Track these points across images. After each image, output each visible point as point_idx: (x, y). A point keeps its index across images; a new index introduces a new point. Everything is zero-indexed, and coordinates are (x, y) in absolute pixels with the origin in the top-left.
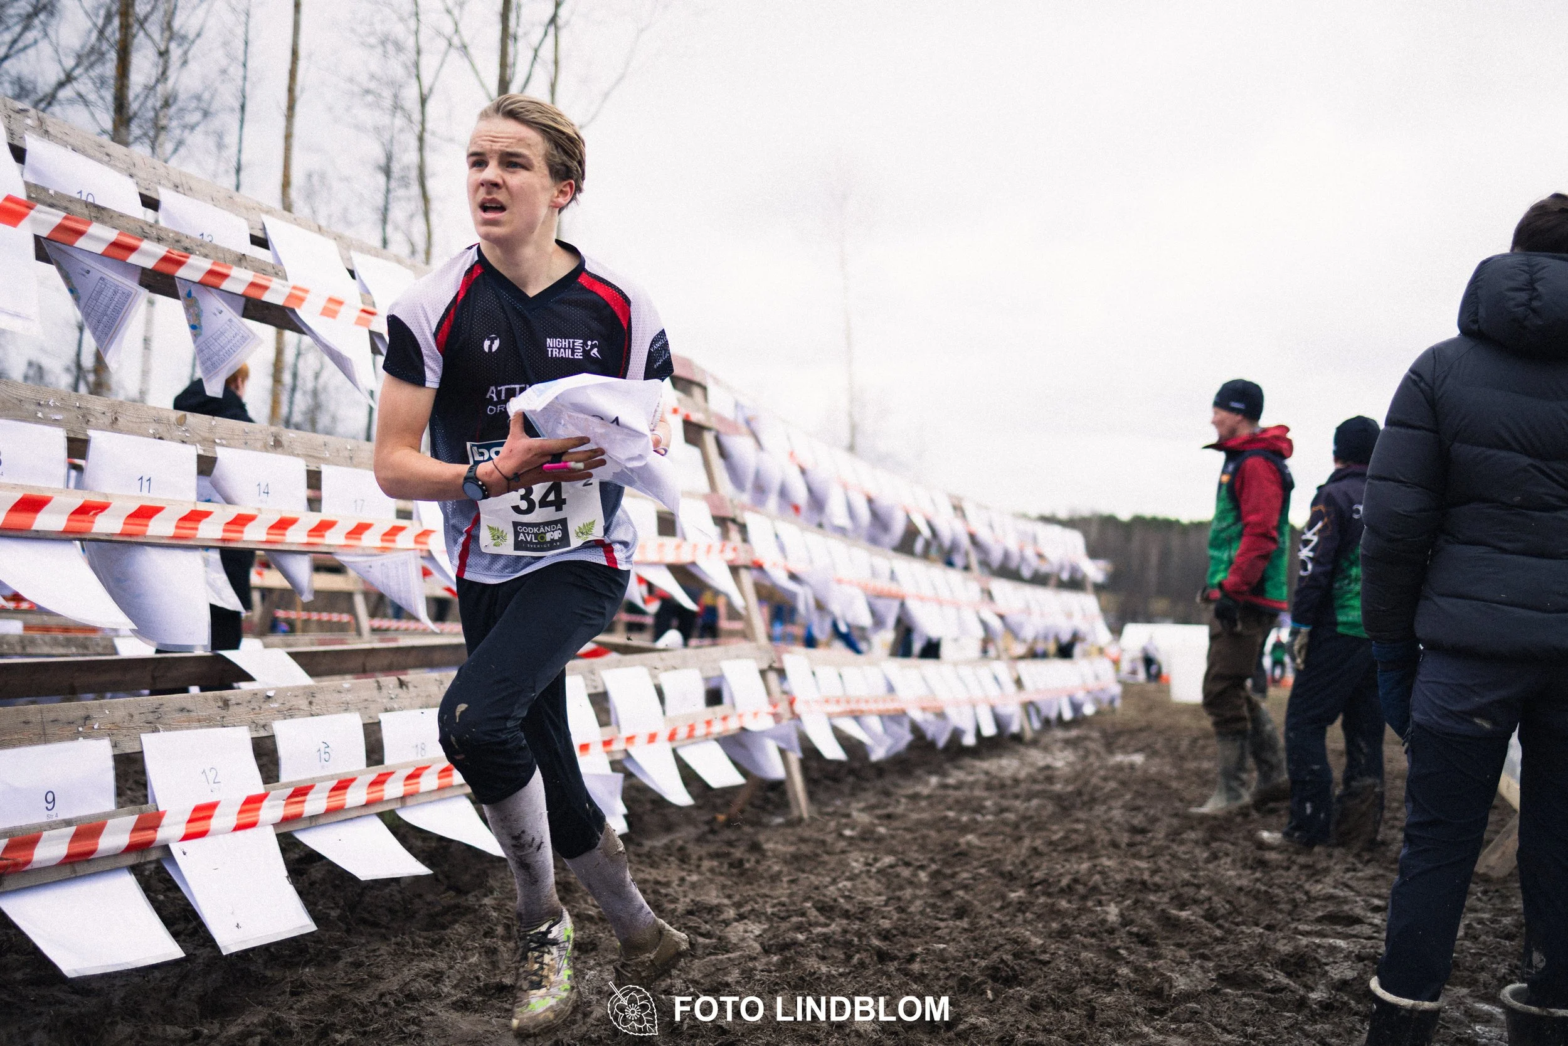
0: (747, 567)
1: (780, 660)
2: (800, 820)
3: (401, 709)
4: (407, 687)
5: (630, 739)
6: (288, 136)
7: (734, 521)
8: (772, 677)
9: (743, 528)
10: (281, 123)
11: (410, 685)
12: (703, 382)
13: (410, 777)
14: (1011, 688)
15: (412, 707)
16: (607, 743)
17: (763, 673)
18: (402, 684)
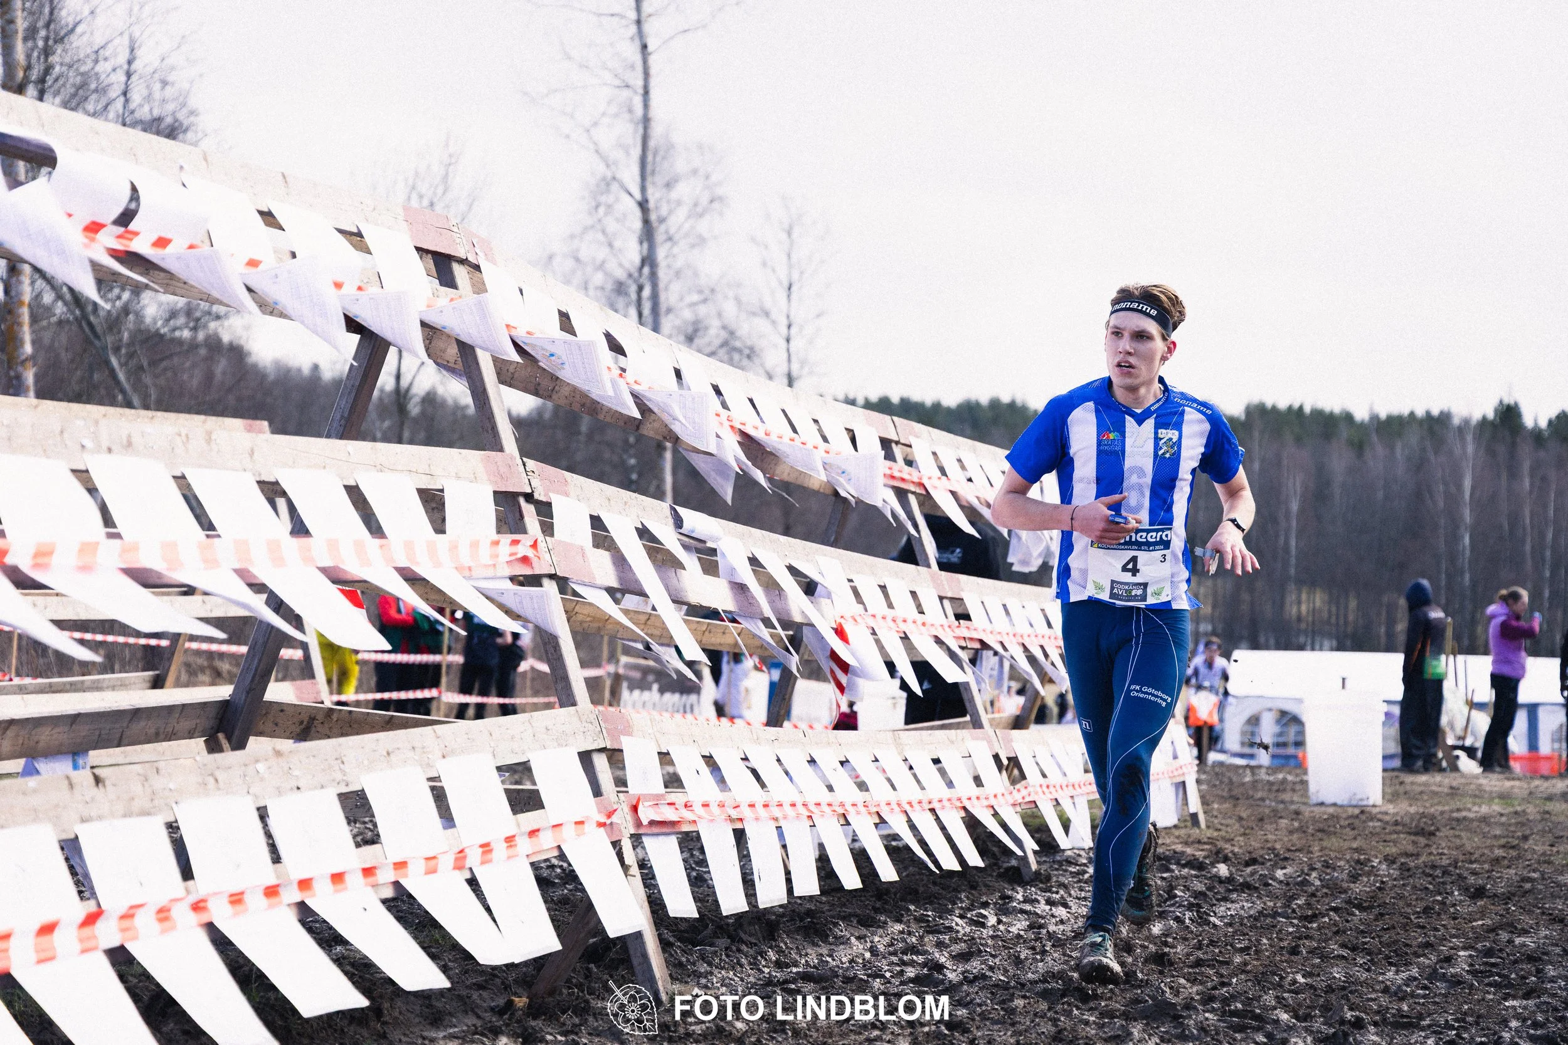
0: (552, 577)
1: (614, 734)
3: (100, 818)
4: (104, 782)
5: (400, 865)
7: (529, 497)
8: (601, 763)
9: (545, 509)
11: (107, 783)
12: (471, 259)
13: (123, 917)
14: (995, 781)
15: (113, 815)
16: (368, 872)
17: (586, 758)
18: (98, 780)
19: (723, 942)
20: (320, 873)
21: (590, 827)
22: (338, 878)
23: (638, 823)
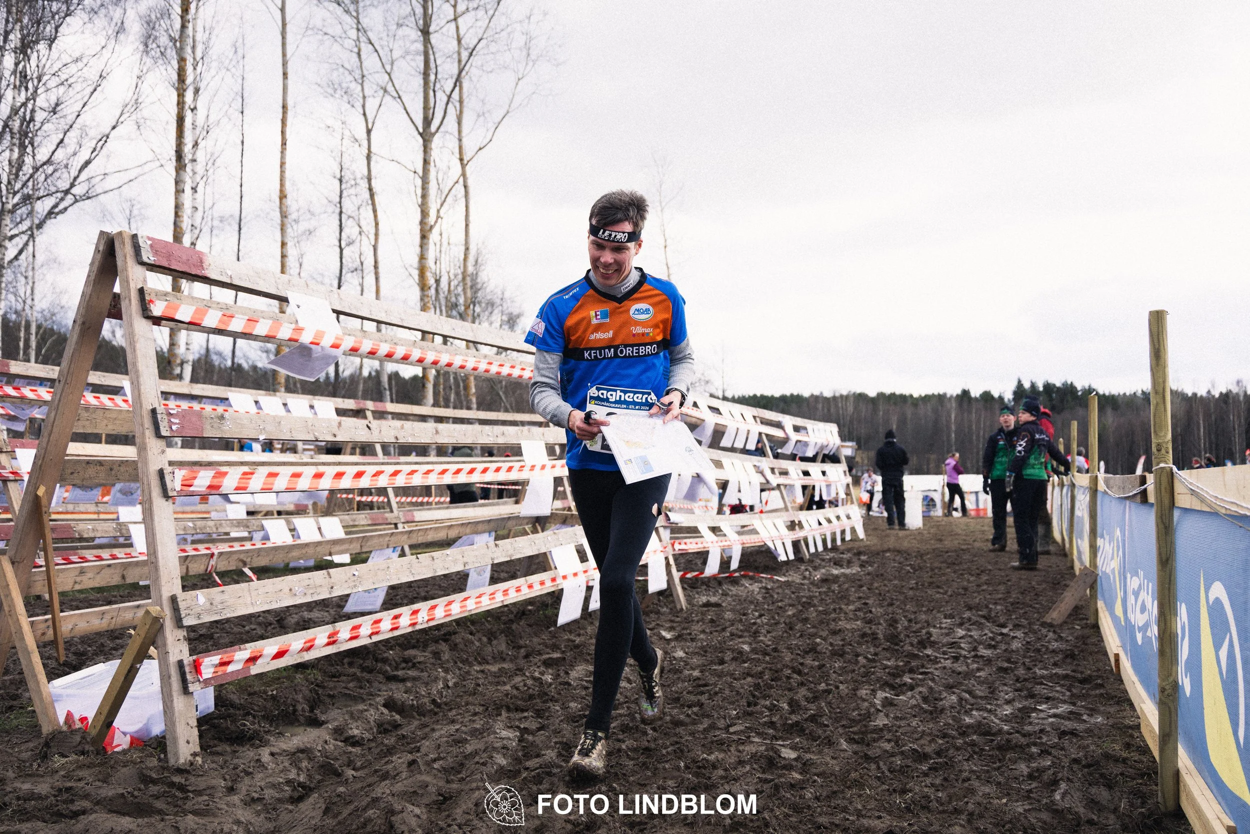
2: (682, 609)
6: (282, 164)
10: (279, 155)
16: (585, 572)
19: (705, 587)
20: (569, 572)
21: (658, 552)
22: (575, 575)
23: (674, 550)
